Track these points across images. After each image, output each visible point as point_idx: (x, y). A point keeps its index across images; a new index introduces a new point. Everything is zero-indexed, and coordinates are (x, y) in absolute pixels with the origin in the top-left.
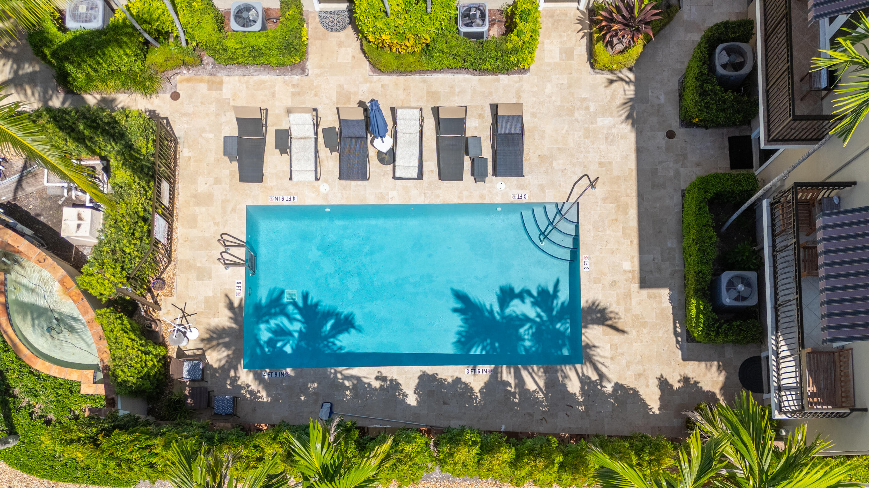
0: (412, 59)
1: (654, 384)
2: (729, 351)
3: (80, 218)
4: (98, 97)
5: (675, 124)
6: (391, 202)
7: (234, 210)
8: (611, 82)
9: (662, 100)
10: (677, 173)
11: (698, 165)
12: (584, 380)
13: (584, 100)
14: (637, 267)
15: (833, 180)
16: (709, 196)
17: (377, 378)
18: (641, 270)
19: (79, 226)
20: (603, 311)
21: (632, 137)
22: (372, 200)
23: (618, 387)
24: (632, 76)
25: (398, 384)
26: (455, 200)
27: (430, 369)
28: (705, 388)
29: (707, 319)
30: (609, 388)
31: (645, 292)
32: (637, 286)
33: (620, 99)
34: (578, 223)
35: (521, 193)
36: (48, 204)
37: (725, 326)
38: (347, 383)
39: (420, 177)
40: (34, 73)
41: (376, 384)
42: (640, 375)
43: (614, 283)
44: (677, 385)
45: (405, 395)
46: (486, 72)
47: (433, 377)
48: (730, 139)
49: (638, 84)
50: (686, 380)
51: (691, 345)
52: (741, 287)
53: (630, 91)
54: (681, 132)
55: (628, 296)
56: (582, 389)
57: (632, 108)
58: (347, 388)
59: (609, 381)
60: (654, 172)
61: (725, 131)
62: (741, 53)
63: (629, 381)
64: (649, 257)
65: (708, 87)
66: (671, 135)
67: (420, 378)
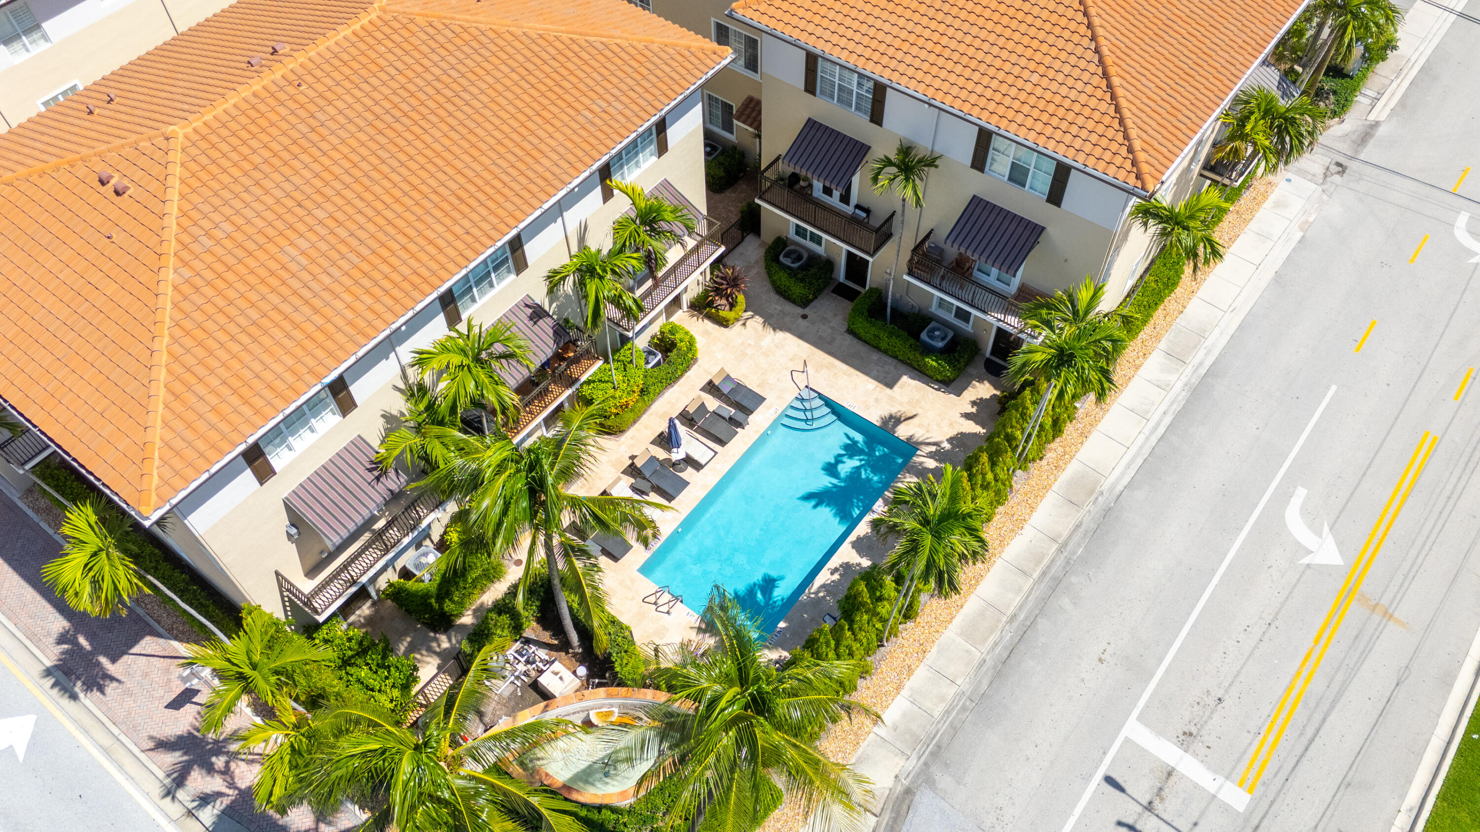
0: (640, 404)
1: (963, 420)
2: (971, 370)
3: (556, 674)
4: (470, 612)
5: (800, 311)
6: (714, 484)
7: (633, 581)
8: (744, 324)
9: (779, 308)
10: (832, 328)
11: (836, 315)
12: (931, 455)
13: (743, 344)
14: (876, 383)
15: (918, 241)
16: (866, 314)
17: (832, 574)
18: (880, 381)
19: (561, 678)
20: (891, 417)
21: (788, 336)
22: (703, 494)
23: (950, 440)
24: (750, 313)
25: (847, 564)
26: (745, 448)
27: (852, 537)
28: (988, 397)
29: (945, 360)
30: (947, 446)
31: (896, 388)
32: (888, 390)
33: (760, 327)
34: (819, 394)
35: (773, 410)
36: (512, 703)
37: (956, 355)
38: (821, 594)
39: (716, 453)
40: (410, 644)
41: (836, 577)
42: (951, 424)
43: (877, 400)
44: (974, 410)
45: (859, 565)
46: (682, 375)
47: (859, 539)
48: (833, 292)
49: (756, 313)
50: (974, 403)
51: (953, 385)
52: (937, 333)
53: (759, 319)
54: (807, 311)
55: (891, 398)
56: (936, 460)
57: (770, 324)
58: (824, 597)
59: (942, 442)
60: (821, 338)
61: (826, 291)
62: (794, 251)
63: (952, 433)
64: (875, 373)
65: (800, 276)
66: (805, 317)
67: (853, 547)
